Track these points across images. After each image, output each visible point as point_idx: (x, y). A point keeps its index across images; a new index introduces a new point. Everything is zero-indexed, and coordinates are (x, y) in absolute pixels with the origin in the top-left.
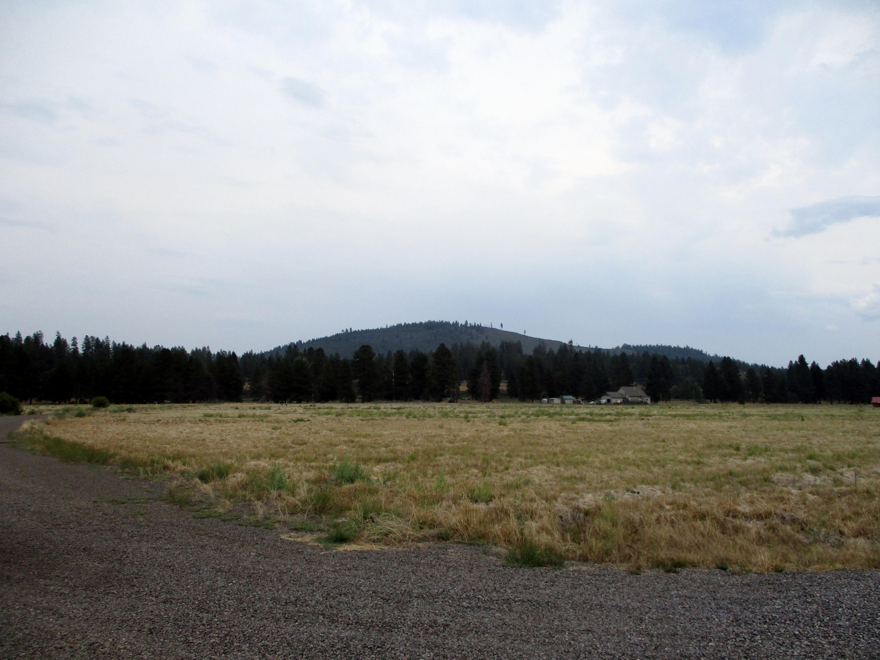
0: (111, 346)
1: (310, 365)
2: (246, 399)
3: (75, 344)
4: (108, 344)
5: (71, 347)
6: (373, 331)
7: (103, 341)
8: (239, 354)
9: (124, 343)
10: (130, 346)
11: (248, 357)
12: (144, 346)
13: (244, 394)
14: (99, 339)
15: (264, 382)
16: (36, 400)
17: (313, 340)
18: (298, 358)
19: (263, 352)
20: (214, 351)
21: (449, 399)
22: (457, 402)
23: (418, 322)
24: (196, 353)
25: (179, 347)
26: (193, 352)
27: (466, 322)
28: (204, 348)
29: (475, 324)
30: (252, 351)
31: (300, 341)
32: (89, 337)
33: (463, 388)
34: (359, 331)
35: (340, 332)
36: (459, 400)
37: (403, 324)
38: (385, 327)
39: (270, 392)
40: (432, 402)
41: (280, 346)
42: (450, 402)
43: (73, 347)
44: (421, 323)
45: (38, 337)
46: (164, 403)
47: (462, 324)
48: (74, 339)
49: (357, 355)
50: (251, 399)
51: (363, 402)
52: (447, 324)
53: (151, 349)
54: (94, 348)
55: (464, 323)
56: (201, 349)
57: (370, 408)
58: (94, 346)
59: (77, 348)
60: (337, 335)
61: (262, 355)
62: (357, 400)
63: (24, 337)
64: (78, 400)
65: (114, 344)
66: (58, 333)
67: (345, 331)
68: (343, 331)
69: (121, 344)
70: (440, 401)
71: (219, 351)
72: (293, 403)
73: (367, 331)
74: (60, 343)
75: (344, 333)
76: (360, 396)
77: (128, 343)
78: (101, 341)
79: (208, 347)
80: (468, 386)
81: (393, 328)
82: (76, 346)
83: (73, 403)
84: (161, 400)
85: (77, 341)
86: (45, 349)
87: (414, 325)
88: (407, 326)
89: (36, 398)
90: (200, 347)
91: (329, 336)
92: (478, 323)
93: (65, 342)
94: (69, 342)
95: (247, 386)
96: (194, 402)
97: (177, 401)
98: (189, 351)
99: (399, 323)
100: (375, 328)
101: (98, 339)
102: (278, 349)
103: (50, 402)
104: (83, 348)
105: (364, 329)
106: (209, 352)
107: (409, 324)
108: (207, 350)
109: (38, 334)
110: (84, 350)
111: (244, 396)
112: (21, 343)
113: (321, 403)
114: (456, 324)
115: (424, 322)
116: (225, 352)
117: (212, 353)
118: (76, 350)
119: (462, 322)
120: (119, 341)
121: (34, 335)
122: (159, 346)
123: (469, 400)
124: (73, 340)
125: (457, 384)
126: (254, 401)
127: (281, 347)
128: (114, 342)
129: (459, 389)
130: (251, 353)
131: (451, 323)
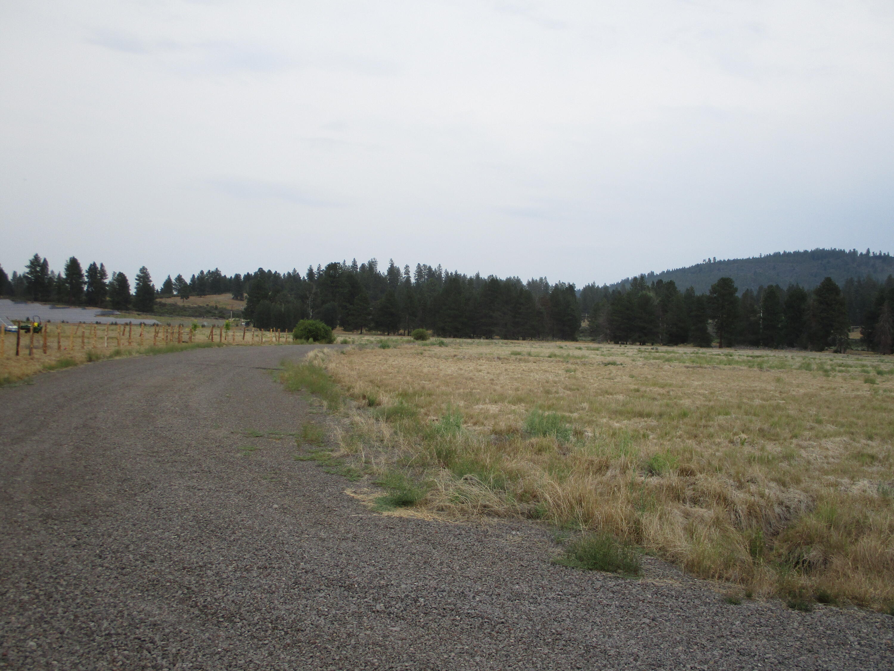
0: (443, 275)
1: (656, 301)
2: (584, 338)
3: (407, 272)
4: (441, 273)
5: (404, 276)
6: (742, 261)
7: (435, 269)
8: (579, 286)
9: (456, 272)
10: (462, 275)
11: (590, 290)
12: (478, 276)
13: (582, 332)
14: (432, 267)
15: (602, 320)
16: (366, 330)
17: (668, 272)
18: (644, 292)
19: (608, 285)
20: (552, 282)
21: (834, 348)
22: (844, 353)
23: (802, 250)
24: (533, 284)
25: (514, 277)
26: (529, 283)
27: (868, 251)
28: (541, 279)
29: (880, 254)
30: (594, 283)
31: (652, 273)
32: (422, 265)
33: (855, 335)
34: (724, 261)
35: (701, 262)
36: (848, 350)
37: (782, 253)
38: (757, 256)
39: (608, 331)
40: (811, 351)
41: (628, 278)
42: (836, 352)
43: (406, 276)
44: (806, 252)
45: (372, 265)
46: (492, 339)
47: (861, 254)
48: (407, 267)
49: (714, 290)
50: (590, 338)
51: (720, 347)
52: (841, 253)
53: (485, 280)
54: (426, 277)
55: (864, 252)
56: (538, 280)
57: (719, 355)
58: (427, 274)
59: (410, 277)
60: (698, 265)
61: (605, 288)
62: (713, 344)
63: (359, 265)
64: (406, 332)
65: (447, 273)
66: (391, 260)
67: (707, 261)
68: (704, 261)
69: (454, 273)
70: (821, 350)
71: (557, 283)
72: (635, 345)
73: (735, 261)
74: (393, 271)
75: (706, 264)
76: (718, 340)
77: (461, 272)
78: (433, 270)
79: (545, 278)
80: (862, 333)
81: (768, 258)
82: (409, 274)
83: (401, 335)
84: (488, 335)
85: (410, 270)
86: (378, 277)
87: (797, 254)
88: (787, 255)
89: (366, 329)
90: (537, 278)
91: (687, 266)
92: (884, 251)
93: (398, 270)
94: (402, 271)
95: (585, 324)
96: (524, 339)
97: (505, 337)
98: (525, 283)
99: (777, 251)
100: (745, 257)
101: (430, 267)
102: (625, 281)
103: (379, 332)
104: (415, 277)
105: (732, 258)
106: (547, 284)
107: (789, 253)
108: (544, 281)
109: (373, 262)
110: (416, 279)
111: (581, 335)
112: (357, 271)
113: (668, 346)
114: (855, 252)
115: (810, 251)
116: (564, 283)
117: (550, 284)
118: (408, 279)
119: (861, 250)
120: (452, 270)
121: (369, 262)
122: (492, 275)
123: (863, 350)
124: (405, 268)
125: (846, 331)
126: (593, 340)
127: (630, 279)
128: (446, 271)
129: (848, 336)
130: (593, 286)
131: (847, 251)
